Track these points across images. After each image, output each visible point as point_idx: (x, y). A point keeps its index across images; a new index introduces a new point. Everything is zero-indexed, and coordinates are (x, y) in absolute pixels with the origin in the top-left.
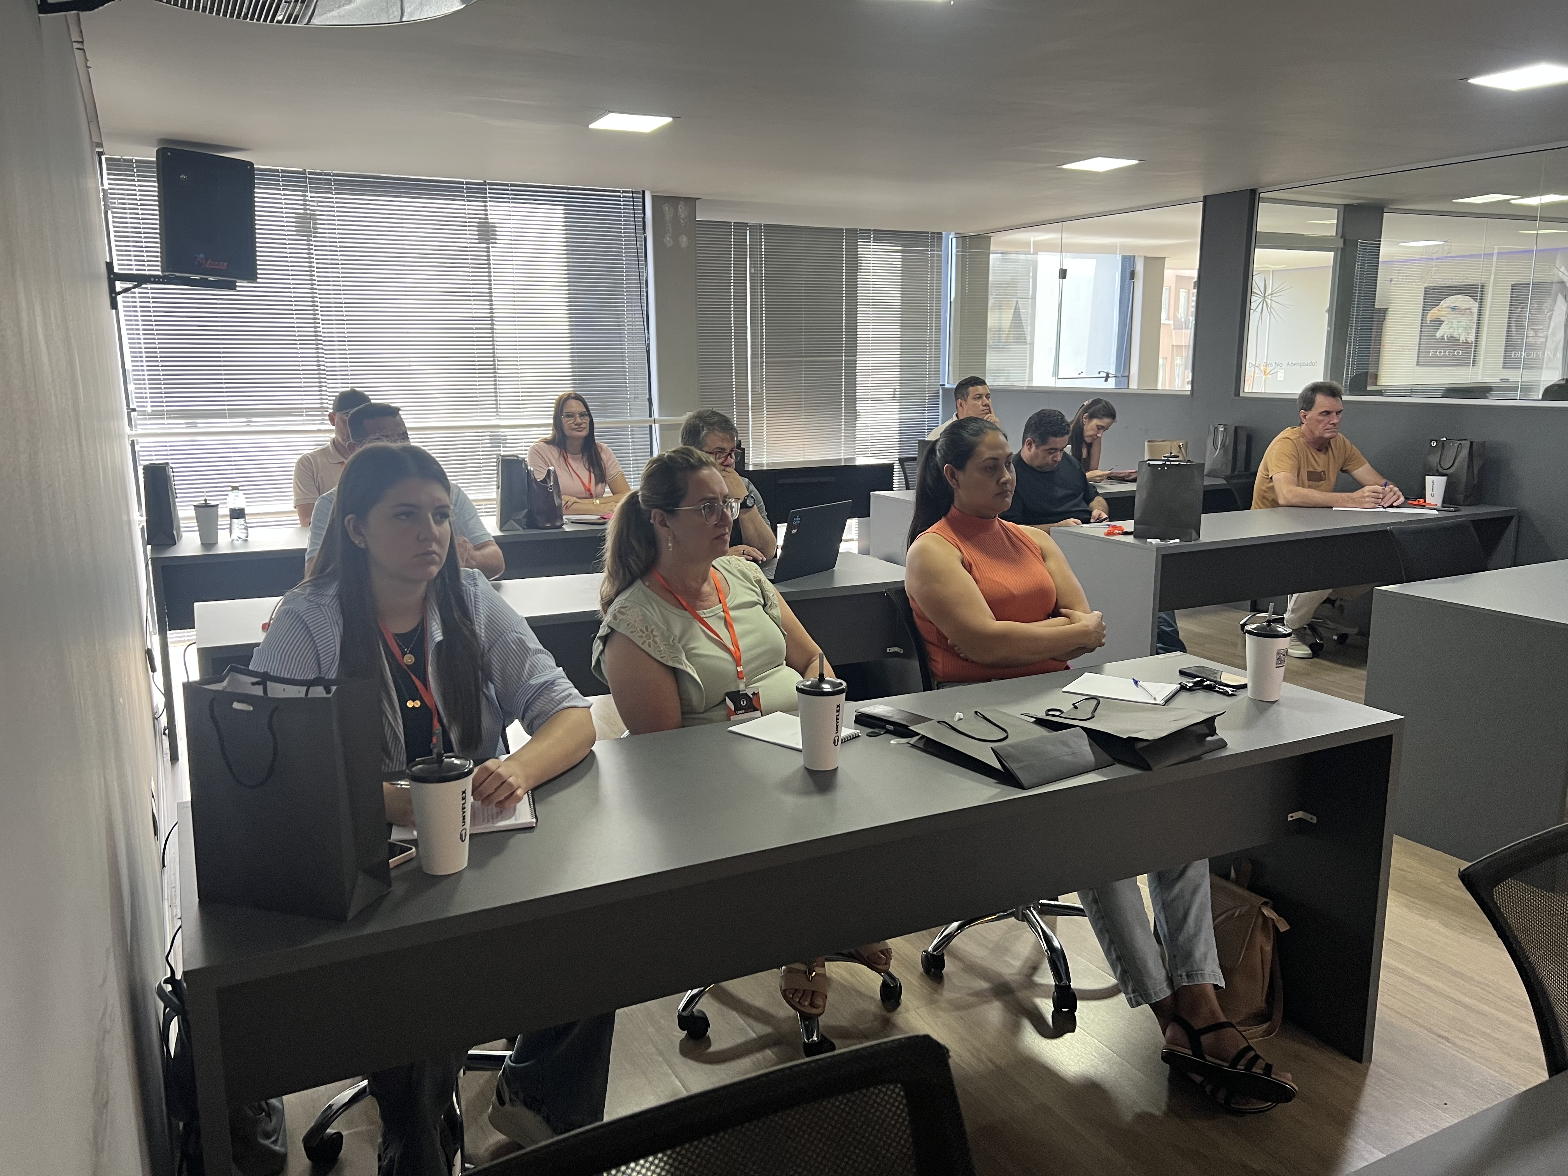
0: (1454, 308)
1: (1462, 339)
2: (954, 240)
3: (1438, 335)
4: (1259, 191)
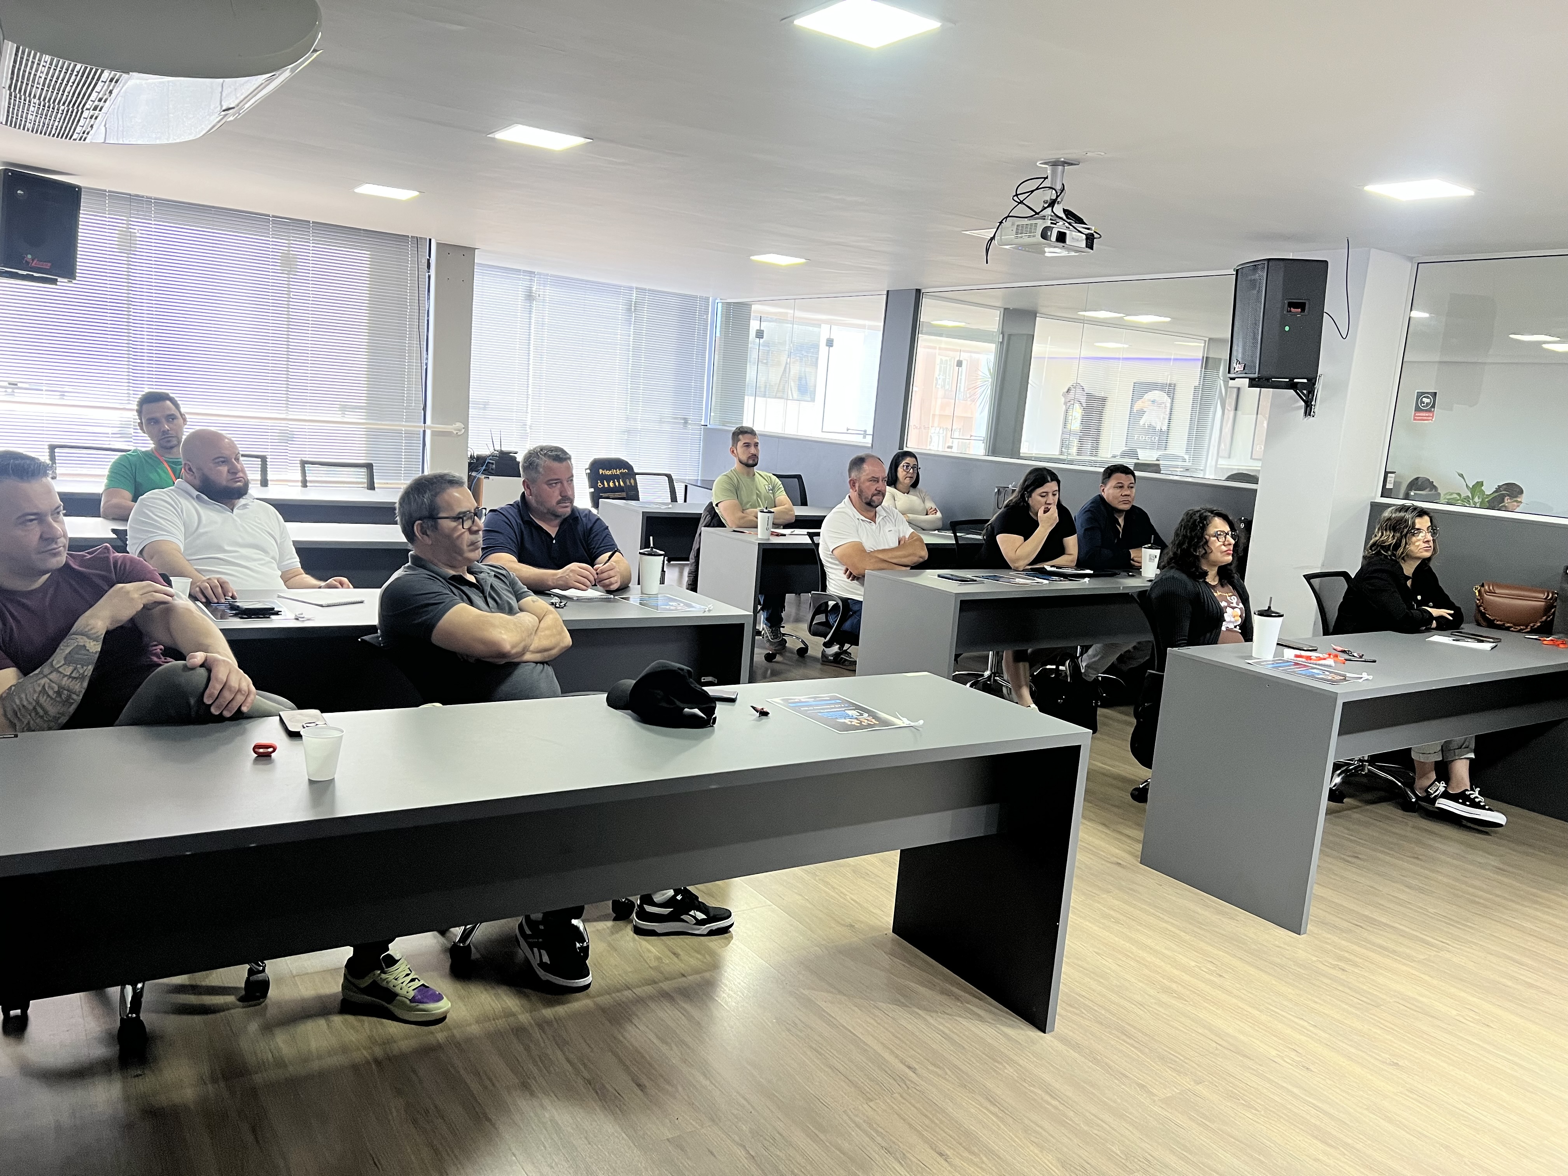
0: (1153, 401)
1: (1158, 428)
2: (720, 305)
3: (1142, 422)
4: (923, 291)
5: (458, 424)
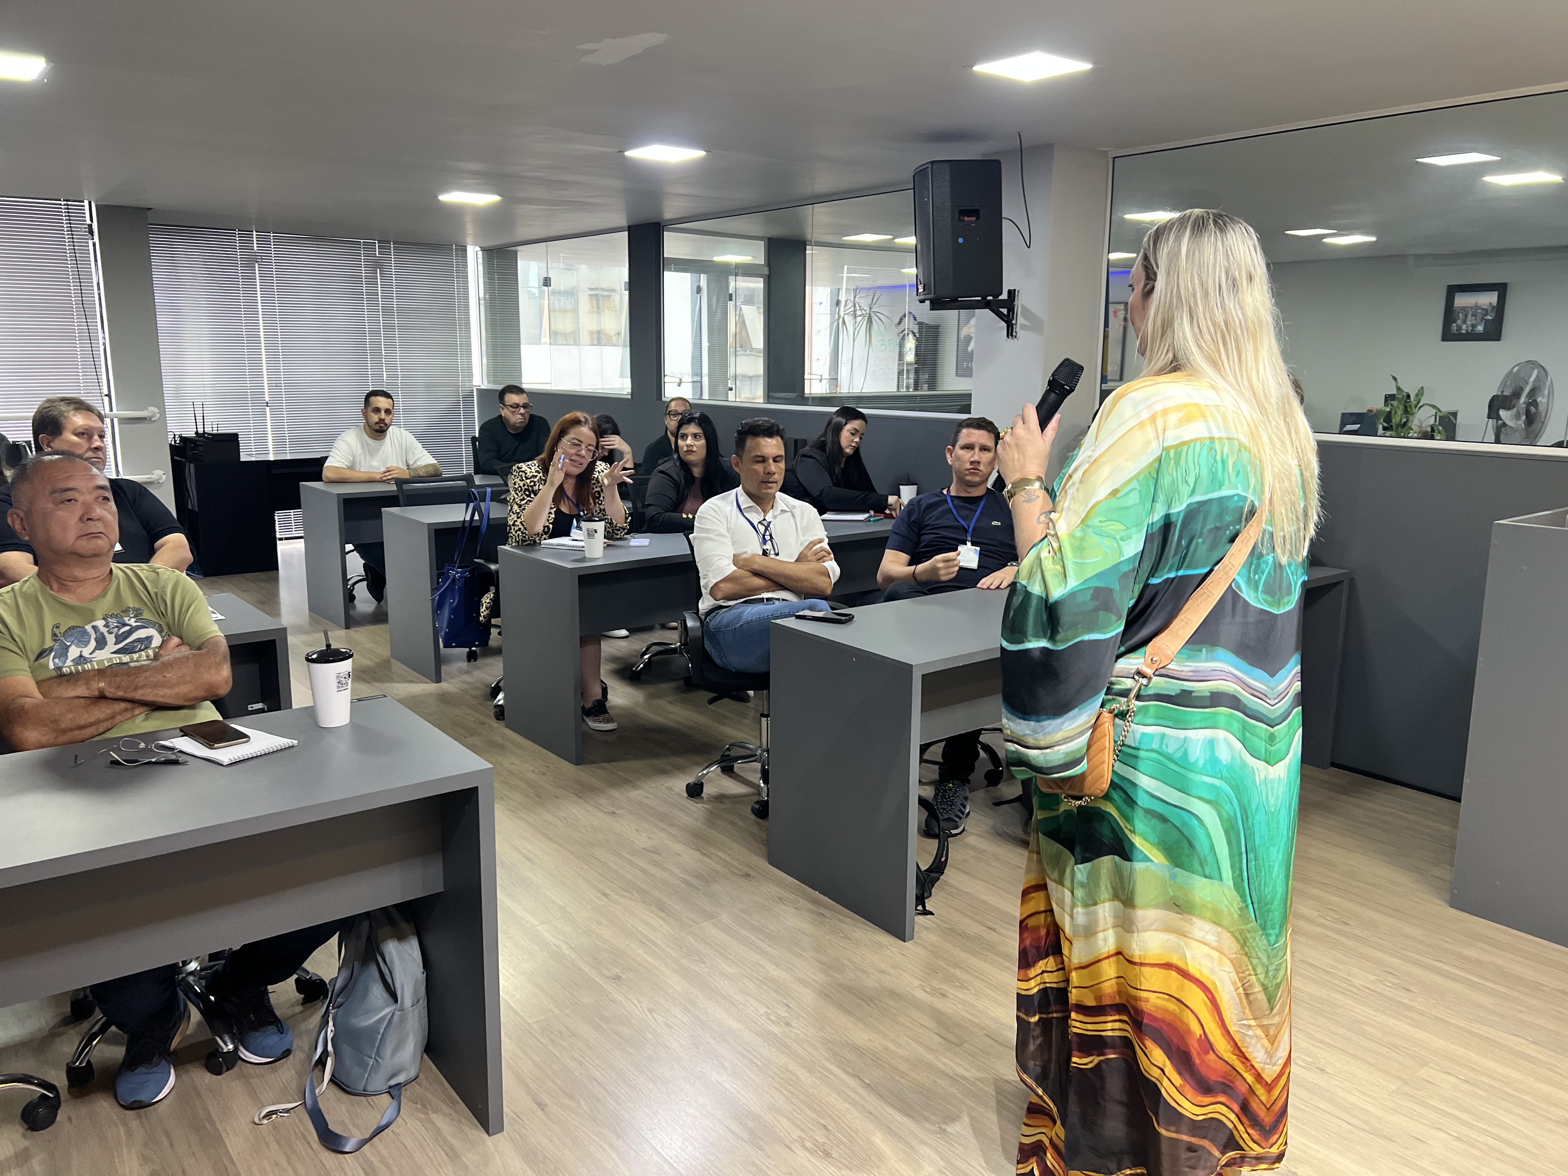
2: (480, 253)
3: (969, 349)
4: (663, 224)
5: (150, 409)
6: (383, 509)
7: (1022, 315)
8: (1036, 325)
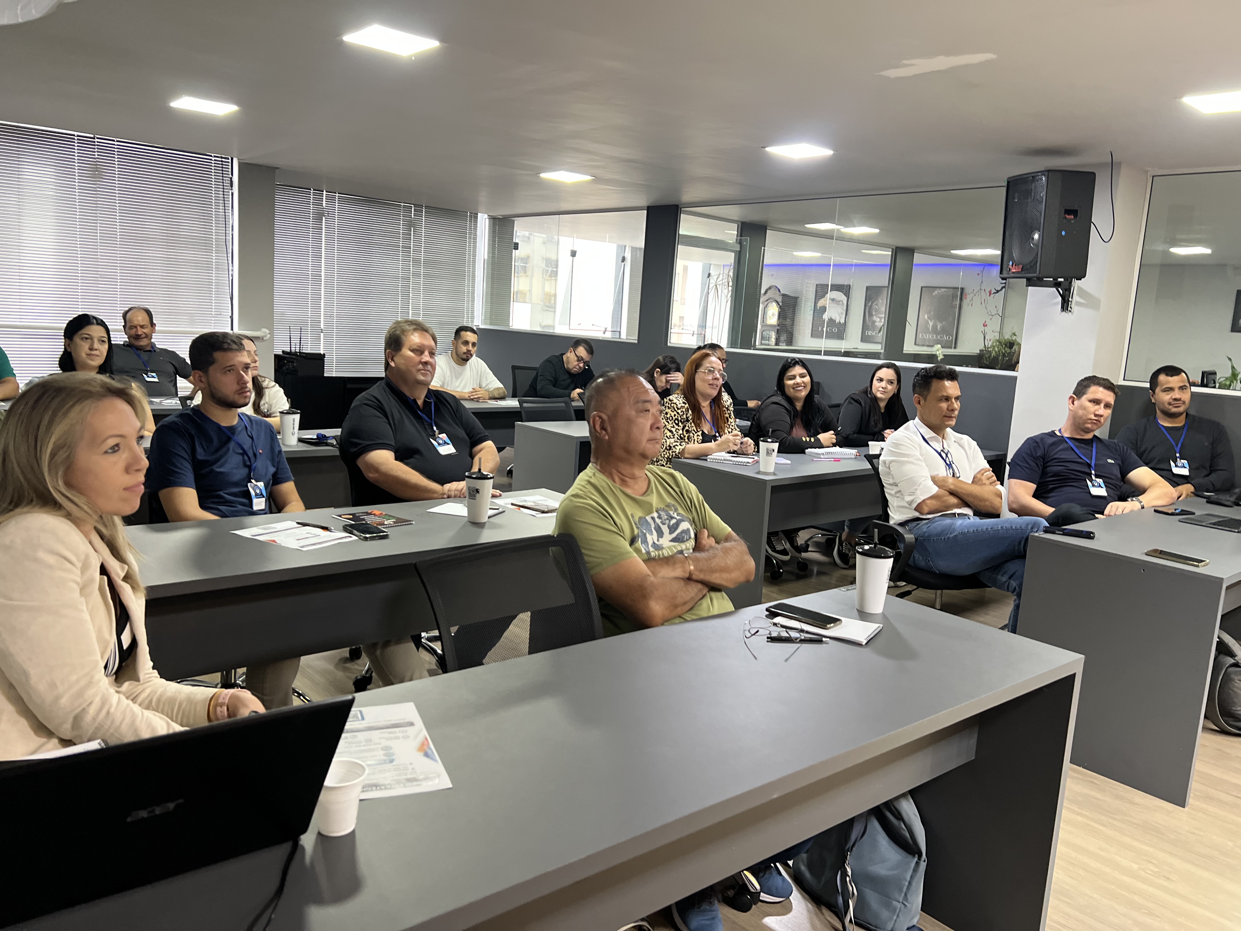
2: (487, 220)
3: (824, 317)
4: (680, 206)
5: (264, 330)
6: (516, 423)
7: (1078, 295)
8: (1092, 302)
